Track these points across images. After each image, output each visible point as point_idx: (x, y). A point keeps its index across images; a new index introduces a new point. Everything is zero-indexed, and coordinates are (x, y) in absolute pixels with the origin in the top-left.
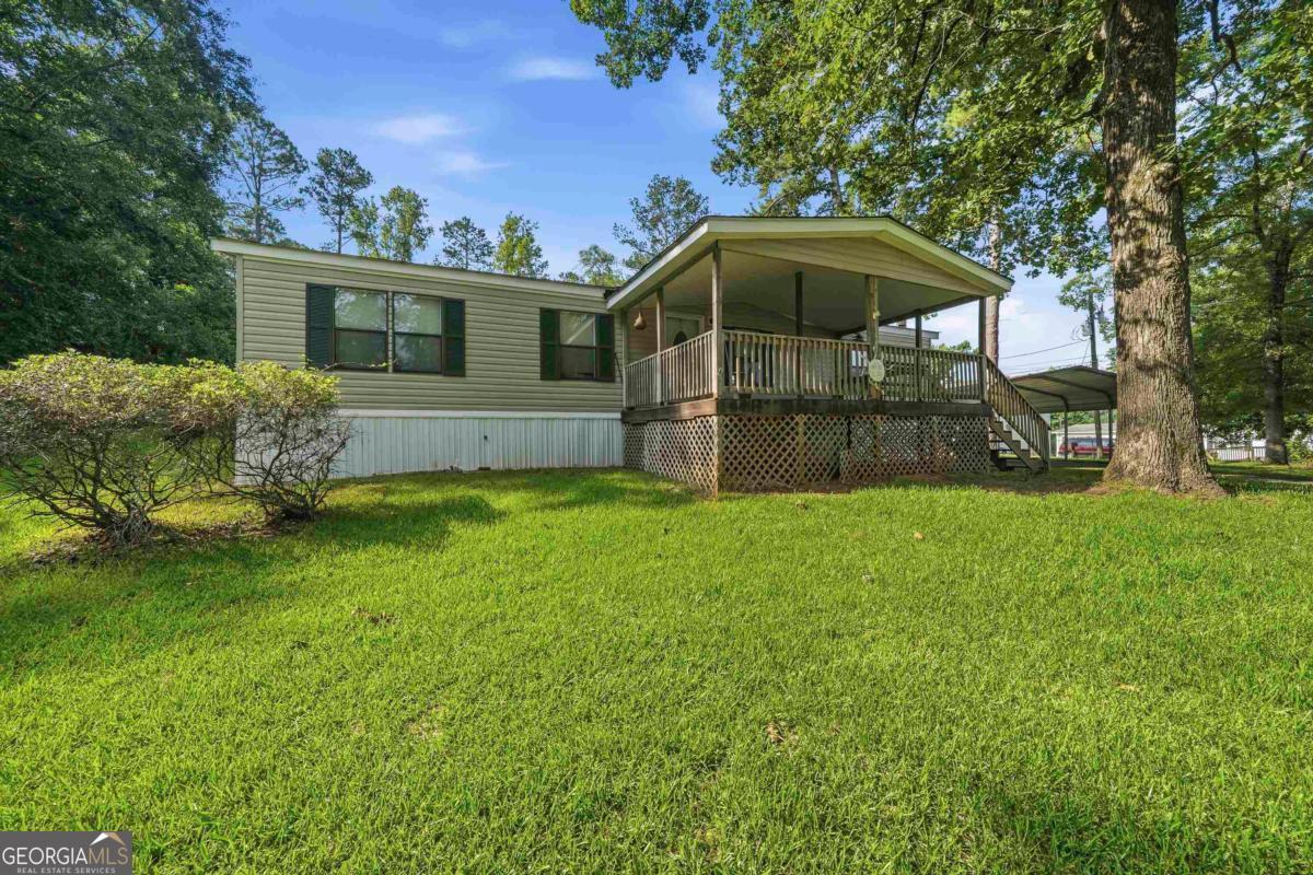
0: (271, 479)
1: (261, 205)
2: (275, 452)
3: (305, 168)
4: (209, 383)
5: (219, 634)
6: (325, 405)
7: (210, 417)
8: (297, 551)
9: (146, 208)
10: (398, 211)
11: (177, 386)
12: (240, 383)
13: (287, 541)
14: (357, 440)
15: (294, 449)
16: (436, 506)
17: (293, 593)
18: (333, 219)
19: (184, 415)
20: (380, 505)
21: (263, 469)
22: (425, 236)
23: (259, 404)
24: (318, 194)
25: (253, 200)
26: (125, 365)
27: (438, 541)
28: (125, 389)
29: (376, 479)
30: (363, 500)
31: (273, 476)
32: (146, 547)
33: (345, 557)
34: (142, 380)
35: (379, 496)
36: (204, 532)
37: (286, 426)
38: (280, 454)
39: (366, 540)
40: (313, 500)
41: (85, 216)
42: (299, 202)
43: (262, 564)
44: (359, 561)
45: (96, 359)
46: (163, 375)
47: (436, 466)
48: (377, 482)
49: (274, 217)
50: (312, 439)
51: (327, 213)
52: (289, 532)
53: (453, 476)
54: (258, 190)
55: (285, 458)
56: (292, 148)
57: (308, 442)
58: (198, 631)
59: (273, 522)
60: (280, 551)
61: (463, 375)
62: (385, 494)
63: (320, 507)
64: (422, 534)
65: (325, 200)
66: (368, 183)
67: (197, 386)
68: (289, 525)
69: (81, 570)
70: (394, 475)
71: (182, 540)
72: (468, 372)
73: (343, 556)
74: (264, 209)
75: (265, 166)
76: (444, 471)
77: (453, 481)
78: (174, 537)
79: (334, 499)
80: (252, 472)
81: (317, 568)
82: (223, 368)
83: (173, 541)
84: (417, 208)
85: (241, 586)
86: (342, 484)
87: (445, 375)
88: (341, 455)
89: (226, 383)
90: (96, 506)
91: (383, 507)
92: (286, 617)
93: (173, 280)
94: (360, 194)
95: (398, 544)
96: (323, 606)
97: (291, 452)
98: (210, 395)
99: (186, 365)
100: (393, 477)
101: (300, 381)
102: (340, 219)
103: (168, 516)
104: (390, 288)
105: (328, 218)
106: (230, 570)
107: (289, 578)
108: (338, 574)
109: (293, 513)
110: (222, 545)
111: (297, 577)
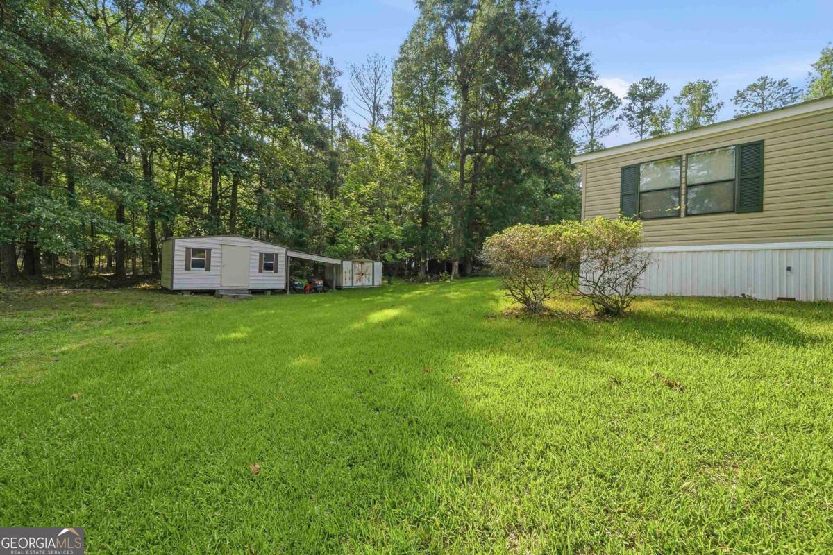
0: (598, 288)
1: (594, 138)
2: (600, 272)
3: (619, 104)
4: (569, 231)
5: (572, 362)
6: (633, 241)
7: (570, 250)
8: (613, 332)
9: (543, 159)
10: (688, 102)
11: (555, 235)
12: (583, 231)
13: (607, 325)
14: (654, 266)
15: (612, 270)
16: (726, 321)
17: (610, 354)
18: (637, 129)
19: (559, 248)
20: (672, 315)
21: (593, 282)
22: (715, 112)
23: (593, 242)
24: (627, 116)
25: (590, 137)
26: (537, 228)
27: (731, 348)
28: (536, 238)
29: (667, 297)
30: (657, 310)
31: (599, 287)
32: (542, 316)
33: (644, 342)
34: (542, 233)
35: (671, 309)
36: (563, 314)
37: (607, 255)
38: (604, 272)
39: (660, 335)
40: (623, 304)
41: (523, 171)
42: (615, 128)
43: (594, 335)
44: (656, 348)
45: (528, 226)
46: (550, 230)
47: (725, 292)
48: (669, 300)
49: (600, 143)
50: (623, 264)
51: (633, 127)
52: (607, 321)
53: (745, 301)
54: (592, 130)
55: (606, 275)
56: (613, 95)
57: (620, 266)
58: (564, 358)
59: (599, 314)
60: (603, 330)
61: (760, 210)
62: (676, 308)
63: (627, 310)
64: (712, 339)
65: (632, 118)
66: (664, 92)
67: (565, 233)
68: (609, 317)
69: (519, 321)
70: (683, 297)
71: (555, 316)
72: (765, 207)
73: (644, 341)
74: (595, 140)
75: (596, 114)
76: (735, 297)
77: (746, 305)
78: (552, 314)
79: (636, 306)
80: (588, 284)
81: (625, 344)
82: (576, 223)
83: (551, 315)
84: (707, 91)
85: (582, 342)
86: (642, 298)
87: (738, 213)
88: (642, 276)
89: (578, 230)
90: (524, 295)
91: (675, 316)
92: (607, 365)
93: (553, 193)
94: (657, 105)
95: (688, 343)
96: (630, 367)
97: (610, 272)
98: (570, 237)
99: (560, 223)
100: (682, 298)
101: (616, 226)
102: (642, 126)
103: (548, 303)
104: (684, 152)
105: (634, 130)
106: (577, 334)
107: (608, 345)
108: (640, 351)
109: (609, 310)
110: (573, 321)
111: (613, 346)
